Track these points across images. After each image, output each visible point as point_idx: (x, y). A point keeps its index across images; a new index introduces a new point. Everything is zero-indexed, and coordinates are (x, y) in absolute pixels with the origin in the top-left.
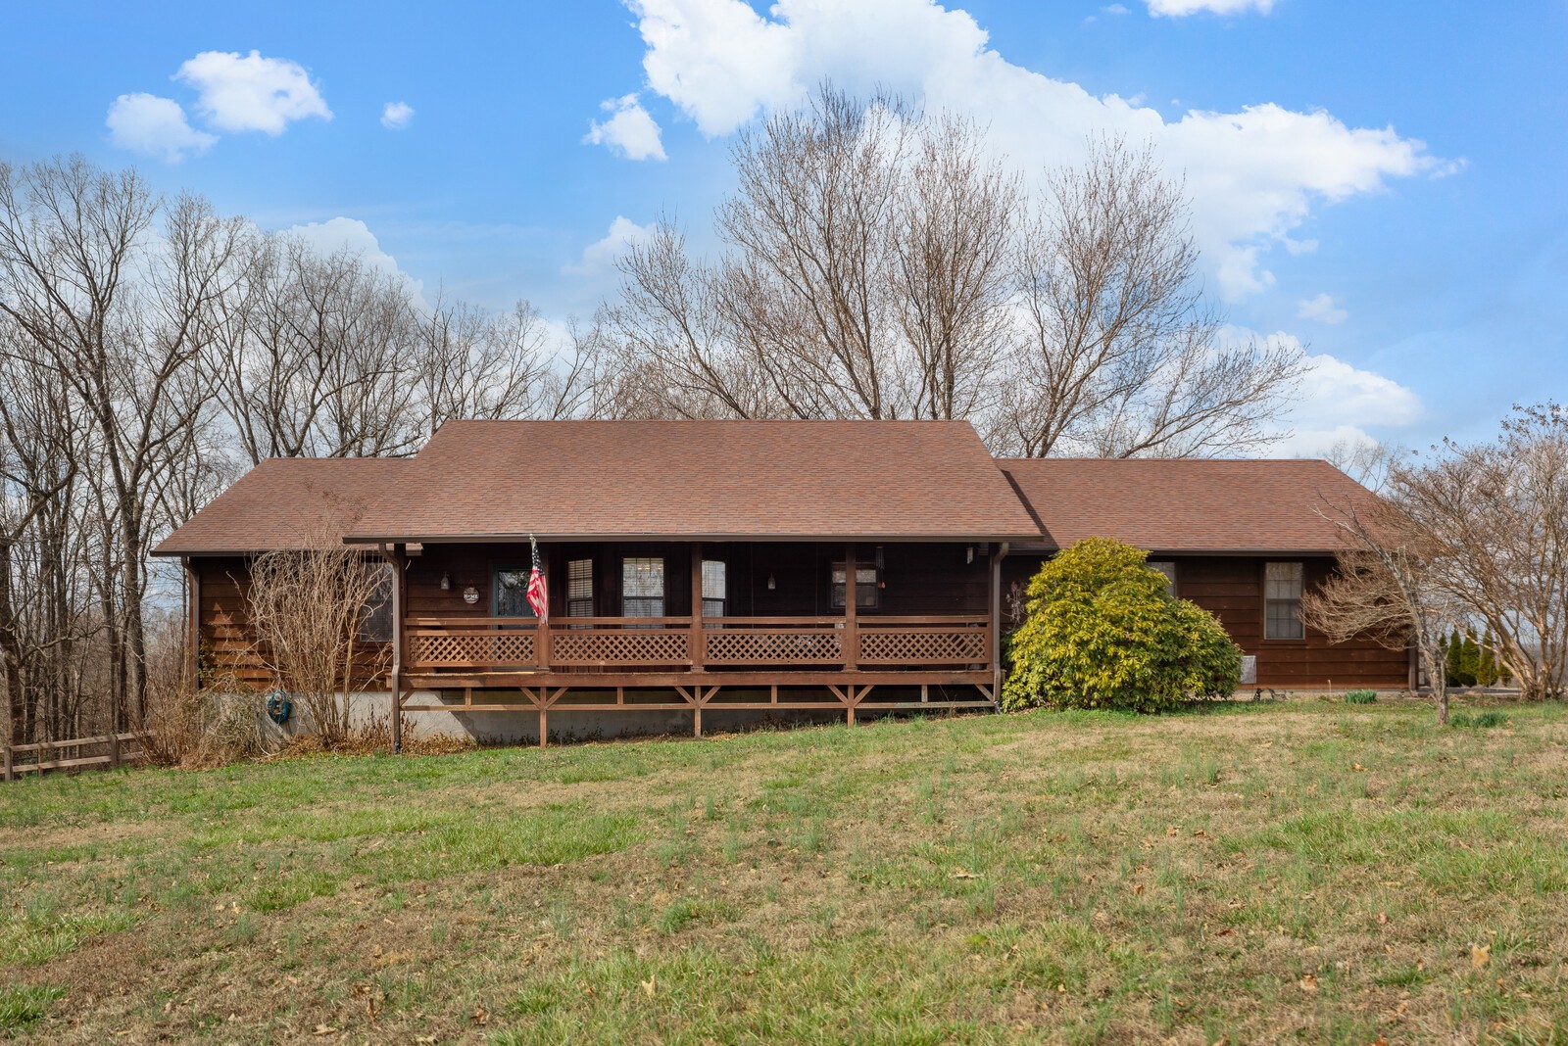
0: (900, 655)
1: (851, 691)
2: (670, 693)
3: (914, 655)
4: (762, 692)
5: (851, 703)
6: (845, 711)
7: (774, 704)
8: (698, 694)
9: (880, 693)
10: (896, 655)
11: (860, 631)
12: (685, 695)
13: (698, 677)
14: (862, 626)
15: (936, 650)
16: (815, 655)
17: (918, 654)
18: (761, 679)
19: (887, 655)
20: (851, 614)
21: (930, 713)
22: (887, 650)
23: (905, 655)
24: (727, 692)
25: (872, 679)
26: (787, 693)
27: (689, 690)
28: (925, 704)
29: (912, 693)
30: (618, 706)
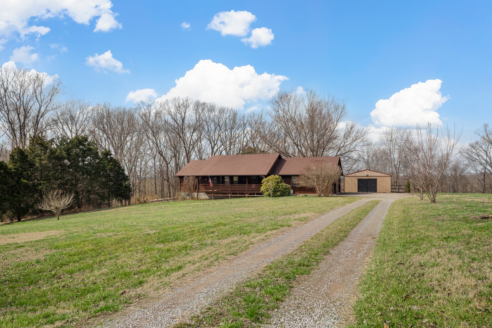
2: (227, 194)
4: (236, 194)
5: (247, 195)
9: (250, 194)
11: (248, 186)
13: (229, 192)
16: (243, 189)
17: (255, 189)
18: (237, 192)
20: (247, 184)
21: (256, 197)
22: (251, 189)
23: (253, 189)
24: (233, 194)
25: (250, 192)
26: (240, 194)
27: (229, 193)
28: (256, 195)
29: (254, 194)
30: (221, 195)
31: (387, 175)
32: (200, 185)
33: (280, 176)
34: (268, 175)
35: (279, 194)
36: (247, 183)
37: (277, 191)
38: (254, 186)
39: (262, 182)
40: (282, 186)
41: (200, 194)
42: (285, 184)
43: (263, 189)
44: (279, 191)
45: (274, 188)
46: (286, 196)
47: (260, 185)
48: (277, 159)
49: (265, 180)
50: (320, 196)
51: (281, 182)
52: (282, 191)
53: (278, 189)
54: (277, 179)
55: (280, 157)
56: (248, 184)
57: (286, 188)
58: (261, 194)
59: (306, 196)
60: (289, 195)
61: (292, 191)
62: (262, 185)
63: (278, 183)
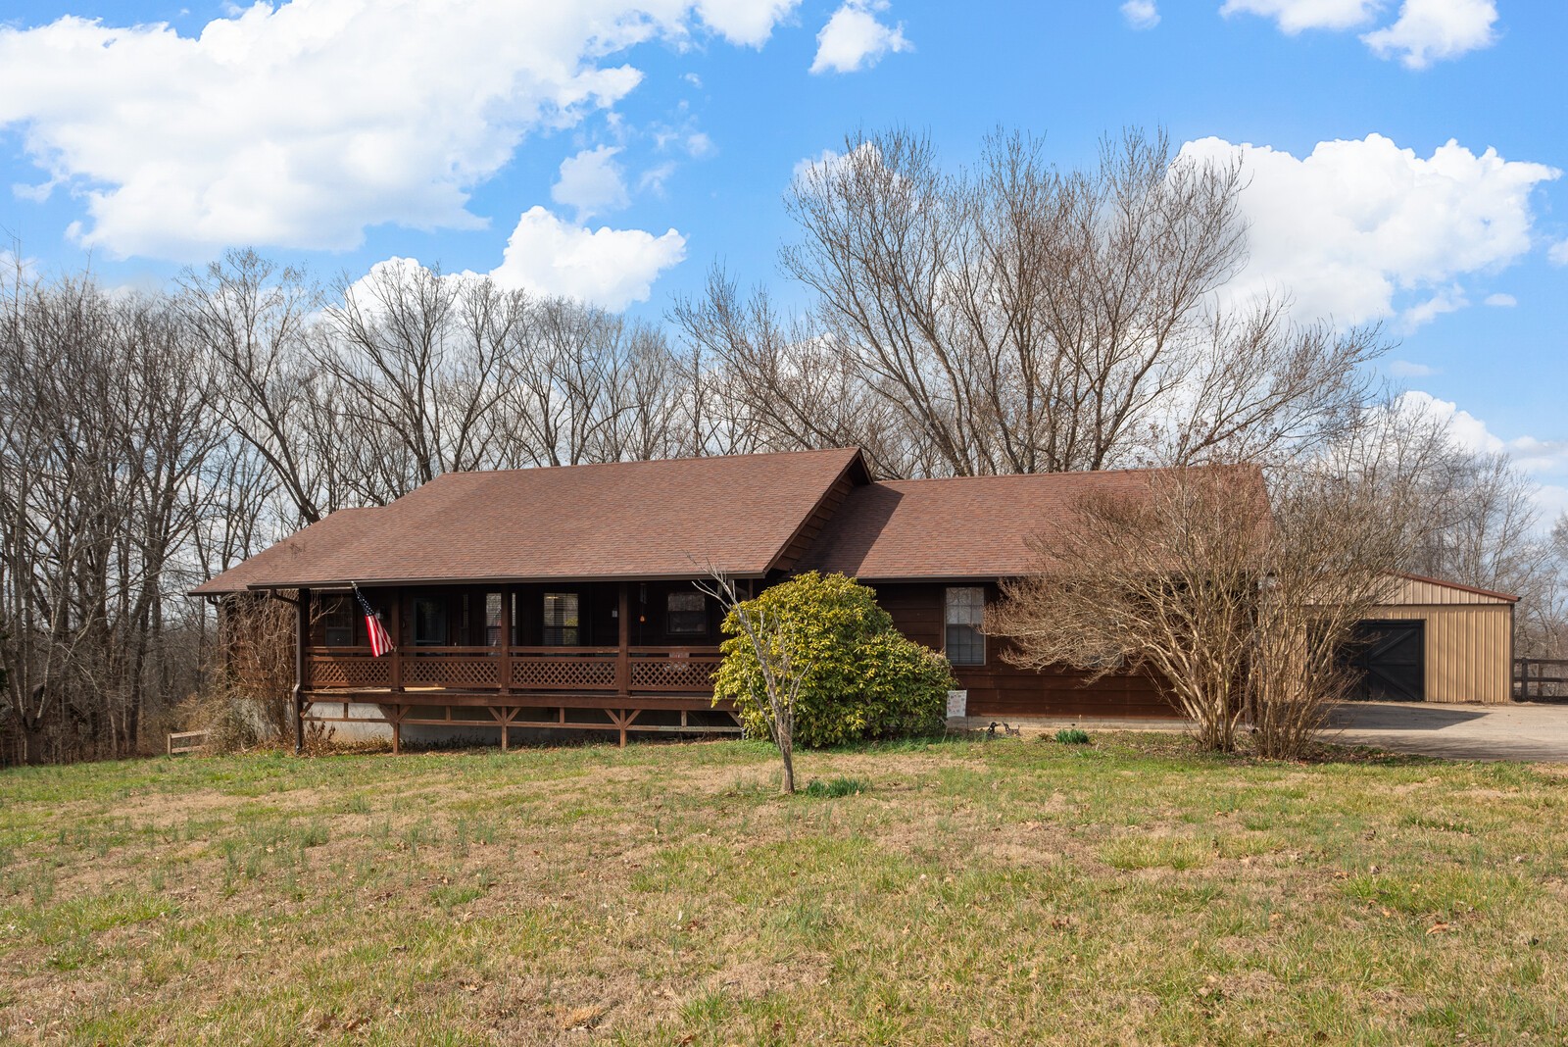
0: (664, 682)
1: (623, 714)
2: (482, 713)
3: (676, 682)
4: (551, 713)
5: (621, 725)
6: (618, 732)
7: (562, 724)
8: (504, 713)
9: (647, 717)
10: (661, 682)
11: (631, 660)
12: (495, 714)
13: (504, 698)
14: (631, 655)
15: (695, 678)
16: (595, 681)
17: (680, 682)
18: (551, 701)
19: (654, 682)
20: (623, 644)
21: (689, 737)
22: (654, 677)
23: (669, 682)
24: (526, 713)
25: (641, 703)
26: (573, 714)
27: (499, 709)
28: (684, 728)
29: (673, 717)
30: (447, 722)
31: (1485, 600)
32: (319, 649)
33: (862, 582)
34: (775, 575)
35: (856, 721)
36: (624, 634)
37: (844, 700)
38: (679, 659)
39: (726, 627)
40: (882, 656)
41: (317, 709)
42: (905, 647)
43: (728, 680)
44: (860, 696)
45: (819, 678)
46: (916, 736)
47: (710, 649)
48: (838, 483)
49: (739, 608)
50: (1218, 749)
51: (872, 631)
52: (879, 698)
53: (850, 680)
54: (841, 602)
55: (857, 475)
56: (633, 642)
57: (917, 679)
58: (721, 720)
59: (1083, 740)
60: (937, 731)
61: (957, 702)
62: (724, 647)
63: (848, 631)
